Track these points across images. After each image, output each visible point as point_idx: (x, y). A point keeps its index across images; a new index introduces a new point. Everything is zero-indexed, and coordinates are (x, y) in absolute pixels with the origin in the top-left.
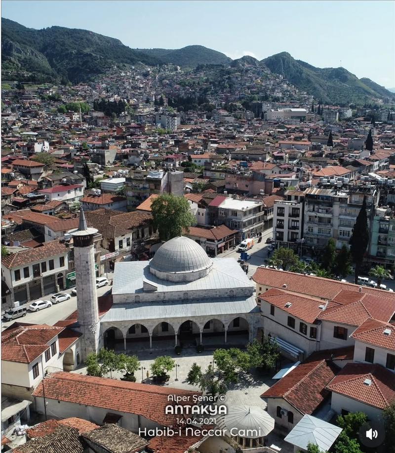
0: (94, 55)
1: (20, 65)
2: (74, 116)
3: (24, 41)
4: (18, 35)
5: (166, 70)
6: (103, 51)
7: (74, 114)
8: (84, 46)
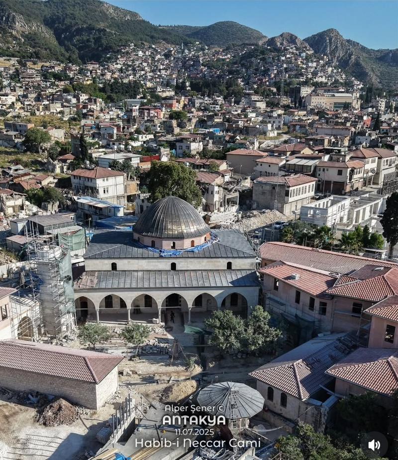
0: (108, 30)
1: (23, 40)
2: (81, 98)
3: (29, 13)
4: (23, 6)
5: (192, 50)
6: (118, 26)
7: (81, 96)
8: (97, 20)
